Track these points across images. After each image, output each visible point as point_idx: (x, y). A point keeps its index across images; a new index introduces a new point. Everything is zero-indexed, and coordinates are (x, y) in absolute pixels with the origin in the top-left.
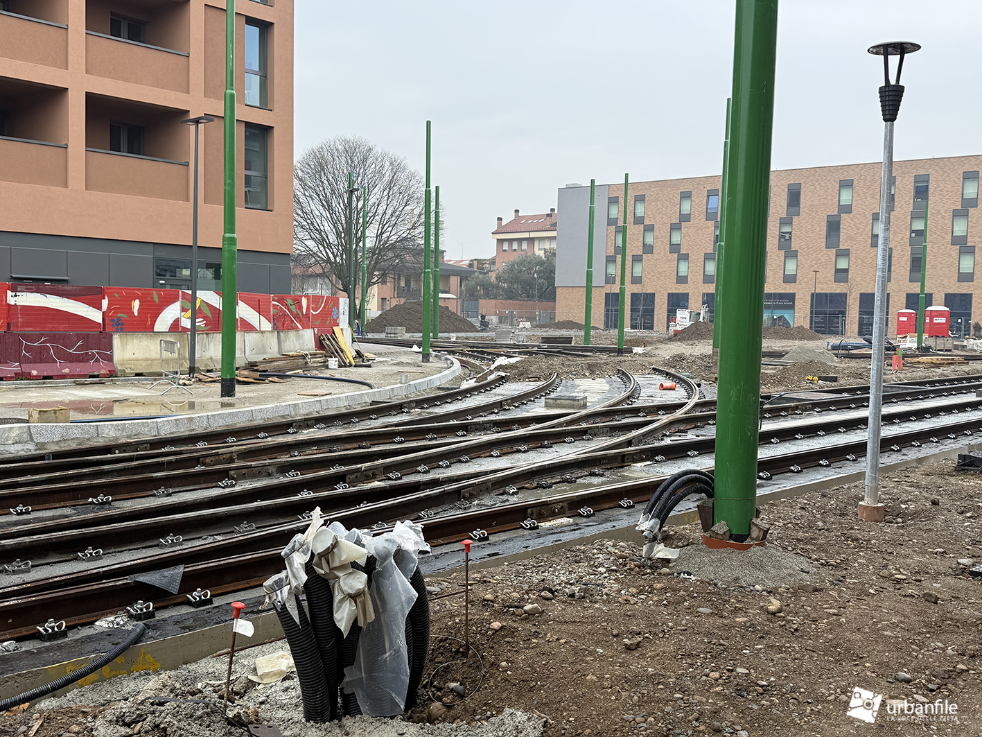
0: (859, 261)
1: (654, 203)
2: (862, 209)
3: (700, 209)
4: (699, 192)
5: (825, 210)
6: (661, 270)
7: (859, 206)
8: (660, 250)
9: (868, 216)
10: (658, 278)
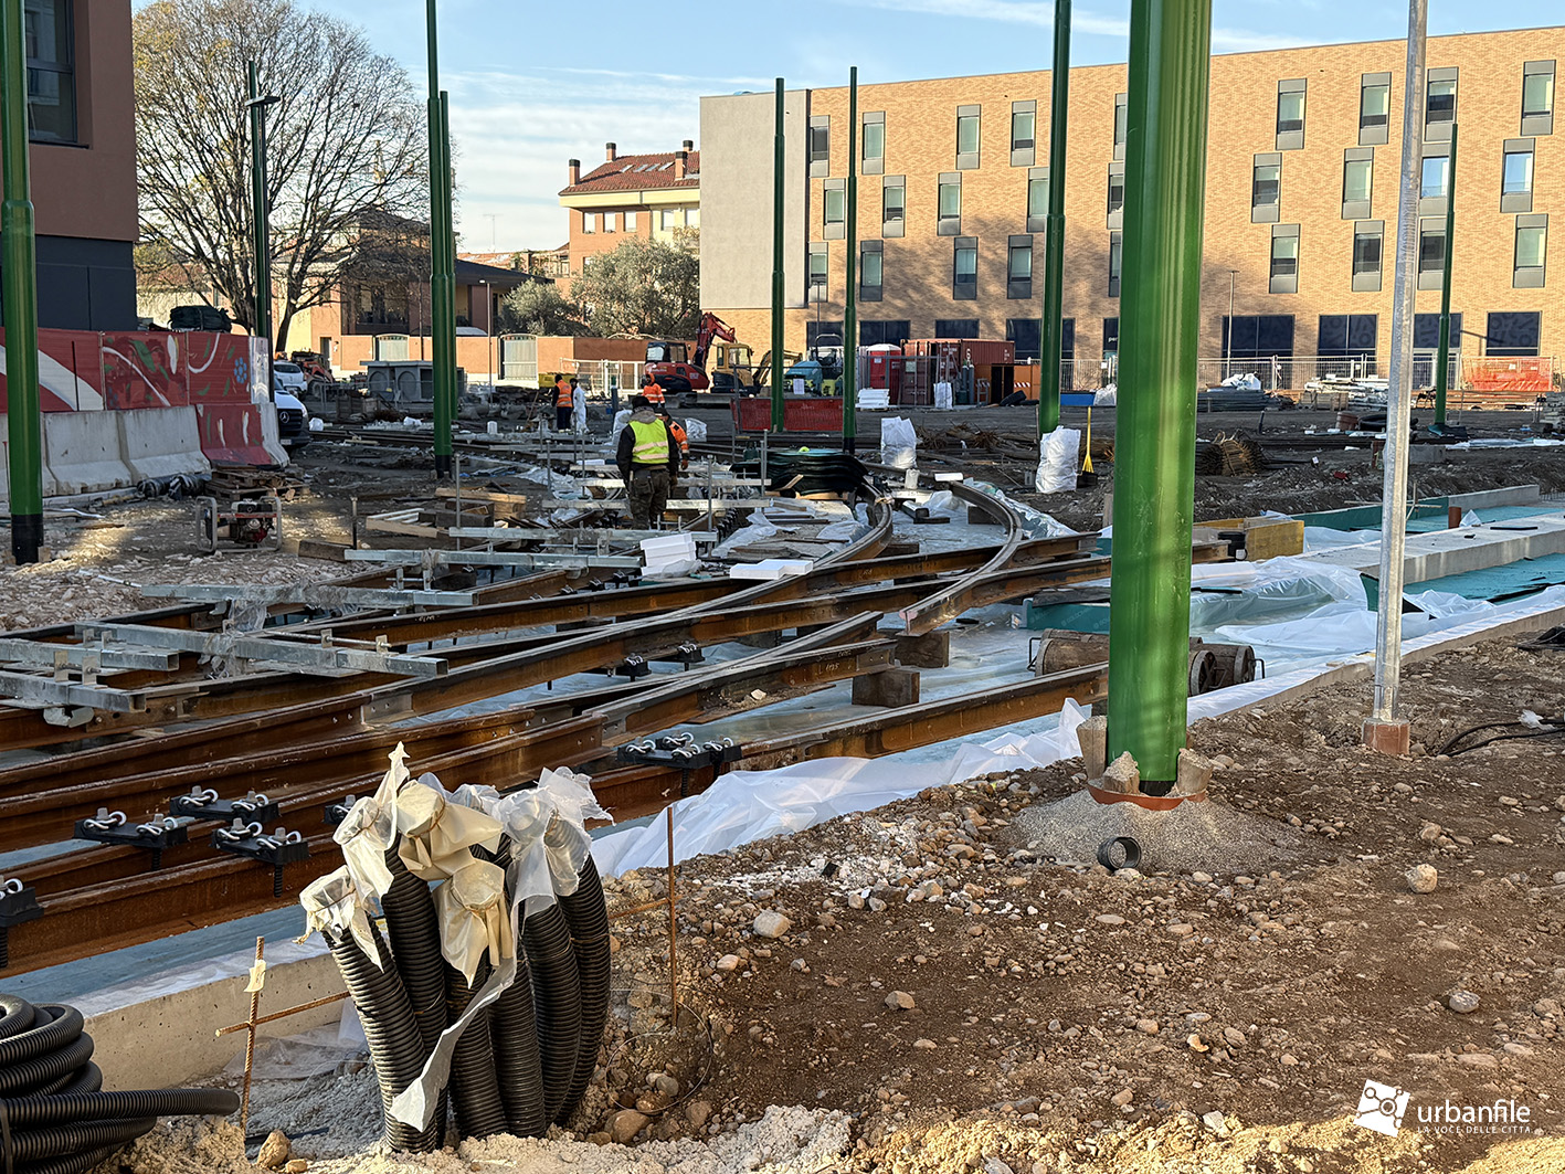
0: (1318, 250)
1: (902, 130)
2: (1323, 140)
3: (999, 143)
4: (995, 105)
5: (1249, 144)
6: (920, 272)
7: (1317, 135)
8: (918, 229)
9: (1335, 154)
10: (914, 288)
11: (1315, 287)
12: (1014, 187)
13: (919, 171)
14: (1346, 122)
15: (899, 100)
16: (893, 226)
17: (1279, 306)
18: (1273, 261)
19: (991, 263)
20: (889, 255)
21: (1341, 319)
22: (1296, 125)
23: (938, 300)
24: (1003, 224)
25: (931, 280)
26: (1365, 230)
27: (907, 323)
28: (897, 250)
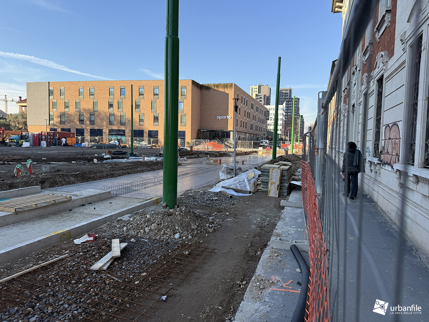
0: (147, 118)
1: (68, 91)
2: (147, 98)
3: (87, 94)
4: (86, 87)
6: (73, 119)
7: (146, 96)
8: (72, 110)
9: (150, 100)
10: (71, 122)
11: (147, 125)
12: (90, 103)
13: (72, 99)
14: (151, 95)
15: (68, 85)
16: (67, 110)
17: (141, 128)
18: (140, 120)
19: (87, 117)
20: (66, 115)
21: (152, 131)
22: (143, 95)
23: (77, 124)
24: (89, 110)
25: (75, 120)
26: (156, 115)
27: (70, 129)
28: (68, 114)
